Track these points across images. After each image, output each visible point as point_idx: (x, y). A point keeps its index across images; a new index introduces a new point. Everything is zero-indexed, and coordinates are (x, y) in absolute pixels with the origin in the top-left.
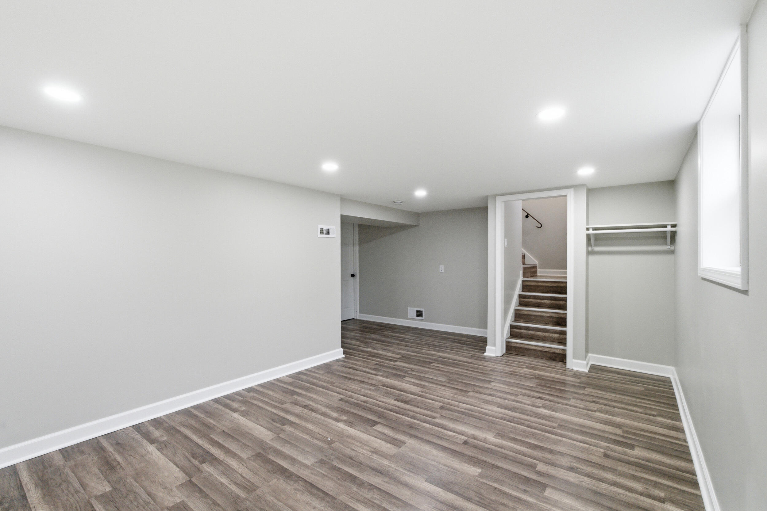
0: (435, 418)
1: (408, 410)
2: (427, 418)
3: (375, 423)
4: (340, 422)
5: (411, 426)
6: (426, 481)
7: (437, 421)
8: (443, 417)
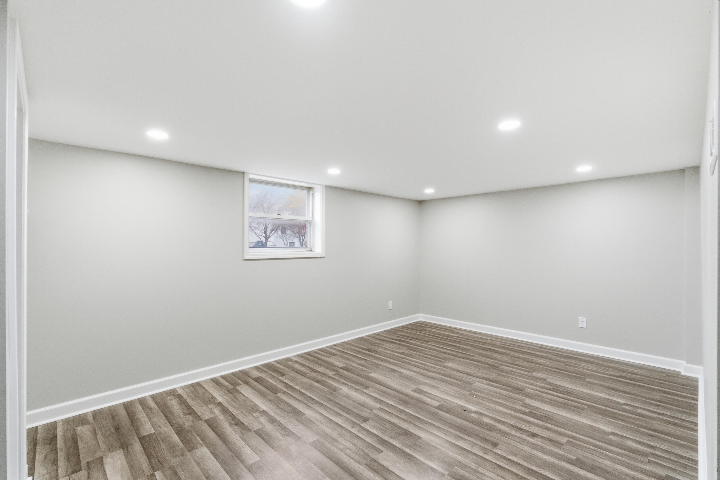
0: (380, 409)
1: (404, 420)
2: (387, 409)
3: (438, 408)
4: (475, 412)
5: (405, 403)
6: (403, 373)
7: (378, 406)
8: (371, 409)
